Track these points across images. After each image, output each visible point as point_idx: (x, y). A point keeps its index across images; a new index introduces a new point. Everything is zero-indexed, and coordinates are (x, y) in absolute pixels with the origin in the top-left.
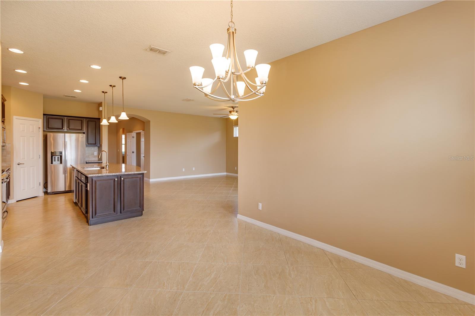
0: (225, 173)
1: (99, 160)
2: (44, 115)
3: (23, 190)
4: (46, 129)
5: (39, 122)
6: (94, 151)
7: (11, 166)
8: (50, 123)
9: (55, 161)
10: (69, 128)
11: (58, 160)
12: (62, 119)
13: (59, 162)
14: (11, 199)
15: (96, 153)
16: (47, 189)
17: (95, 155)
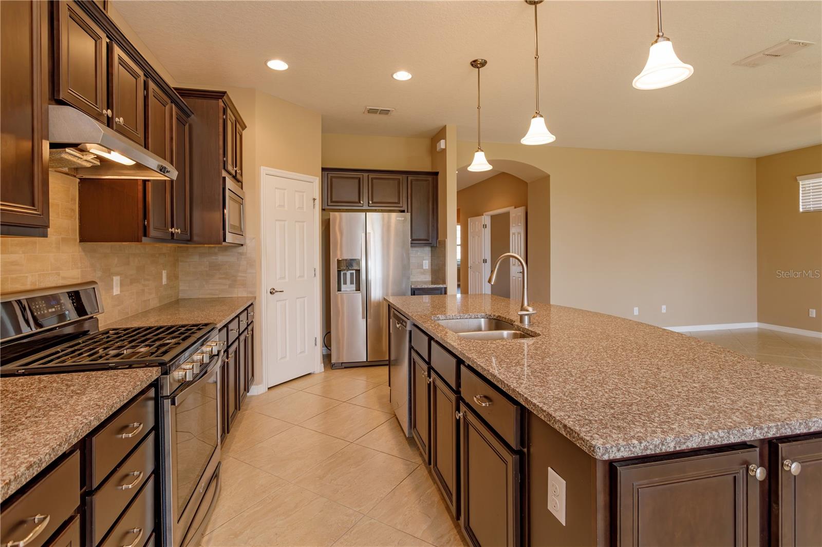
0: (755, 325)
1: (433, 283)
2: (323, 169)
3: (281, 358)
4: (328, 205)
5: (313, 186)
6: (423, 259)
7: (255, 298)
8: (334, 190)
9: (345, 283)
10: (372, 201)
11: (352, 283)
12: (359, 179)
13: (354, 287)
14: (257, 385)
15: (427, 262)
16: (330, 350)
17: (424, 268)
